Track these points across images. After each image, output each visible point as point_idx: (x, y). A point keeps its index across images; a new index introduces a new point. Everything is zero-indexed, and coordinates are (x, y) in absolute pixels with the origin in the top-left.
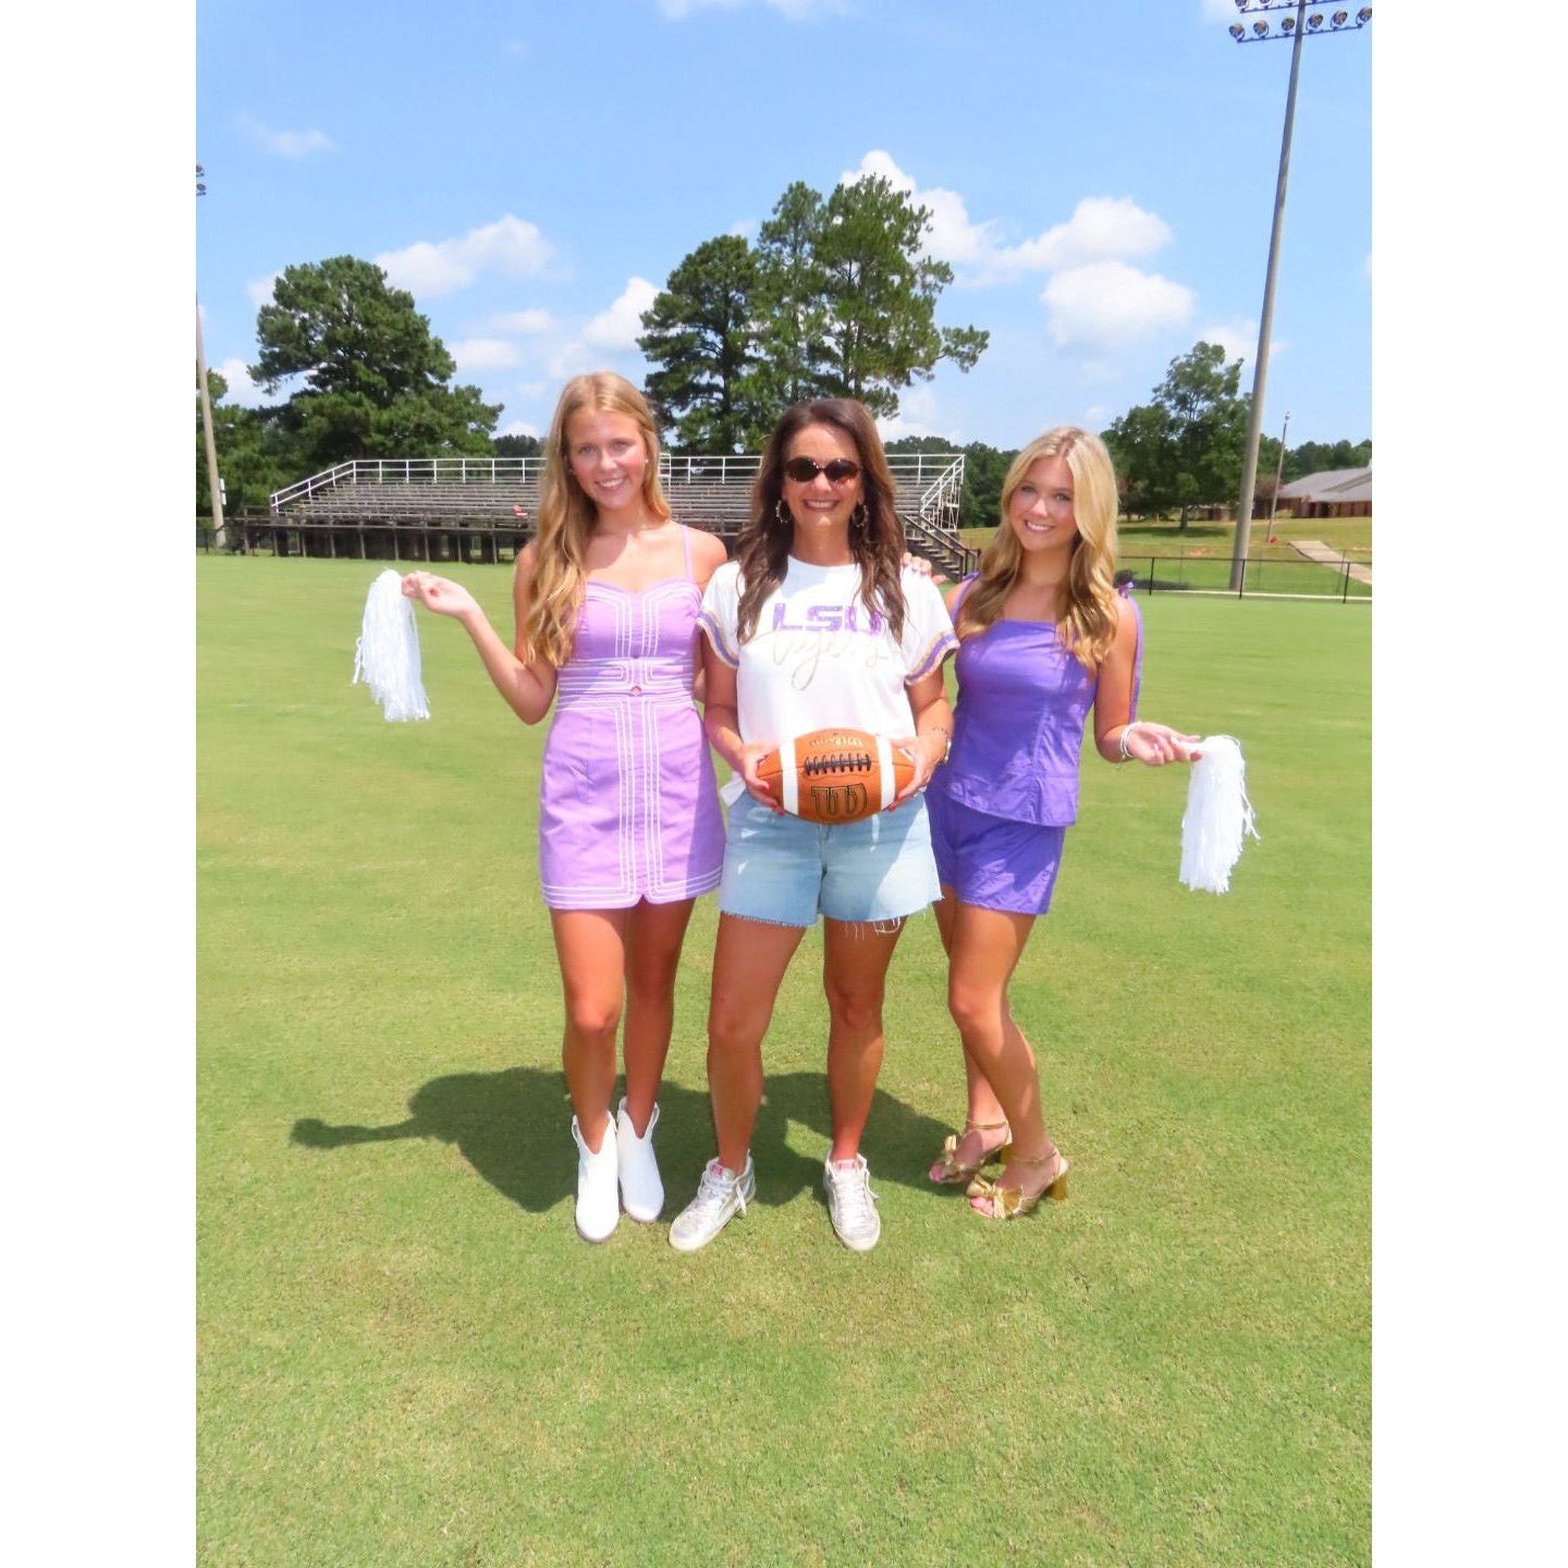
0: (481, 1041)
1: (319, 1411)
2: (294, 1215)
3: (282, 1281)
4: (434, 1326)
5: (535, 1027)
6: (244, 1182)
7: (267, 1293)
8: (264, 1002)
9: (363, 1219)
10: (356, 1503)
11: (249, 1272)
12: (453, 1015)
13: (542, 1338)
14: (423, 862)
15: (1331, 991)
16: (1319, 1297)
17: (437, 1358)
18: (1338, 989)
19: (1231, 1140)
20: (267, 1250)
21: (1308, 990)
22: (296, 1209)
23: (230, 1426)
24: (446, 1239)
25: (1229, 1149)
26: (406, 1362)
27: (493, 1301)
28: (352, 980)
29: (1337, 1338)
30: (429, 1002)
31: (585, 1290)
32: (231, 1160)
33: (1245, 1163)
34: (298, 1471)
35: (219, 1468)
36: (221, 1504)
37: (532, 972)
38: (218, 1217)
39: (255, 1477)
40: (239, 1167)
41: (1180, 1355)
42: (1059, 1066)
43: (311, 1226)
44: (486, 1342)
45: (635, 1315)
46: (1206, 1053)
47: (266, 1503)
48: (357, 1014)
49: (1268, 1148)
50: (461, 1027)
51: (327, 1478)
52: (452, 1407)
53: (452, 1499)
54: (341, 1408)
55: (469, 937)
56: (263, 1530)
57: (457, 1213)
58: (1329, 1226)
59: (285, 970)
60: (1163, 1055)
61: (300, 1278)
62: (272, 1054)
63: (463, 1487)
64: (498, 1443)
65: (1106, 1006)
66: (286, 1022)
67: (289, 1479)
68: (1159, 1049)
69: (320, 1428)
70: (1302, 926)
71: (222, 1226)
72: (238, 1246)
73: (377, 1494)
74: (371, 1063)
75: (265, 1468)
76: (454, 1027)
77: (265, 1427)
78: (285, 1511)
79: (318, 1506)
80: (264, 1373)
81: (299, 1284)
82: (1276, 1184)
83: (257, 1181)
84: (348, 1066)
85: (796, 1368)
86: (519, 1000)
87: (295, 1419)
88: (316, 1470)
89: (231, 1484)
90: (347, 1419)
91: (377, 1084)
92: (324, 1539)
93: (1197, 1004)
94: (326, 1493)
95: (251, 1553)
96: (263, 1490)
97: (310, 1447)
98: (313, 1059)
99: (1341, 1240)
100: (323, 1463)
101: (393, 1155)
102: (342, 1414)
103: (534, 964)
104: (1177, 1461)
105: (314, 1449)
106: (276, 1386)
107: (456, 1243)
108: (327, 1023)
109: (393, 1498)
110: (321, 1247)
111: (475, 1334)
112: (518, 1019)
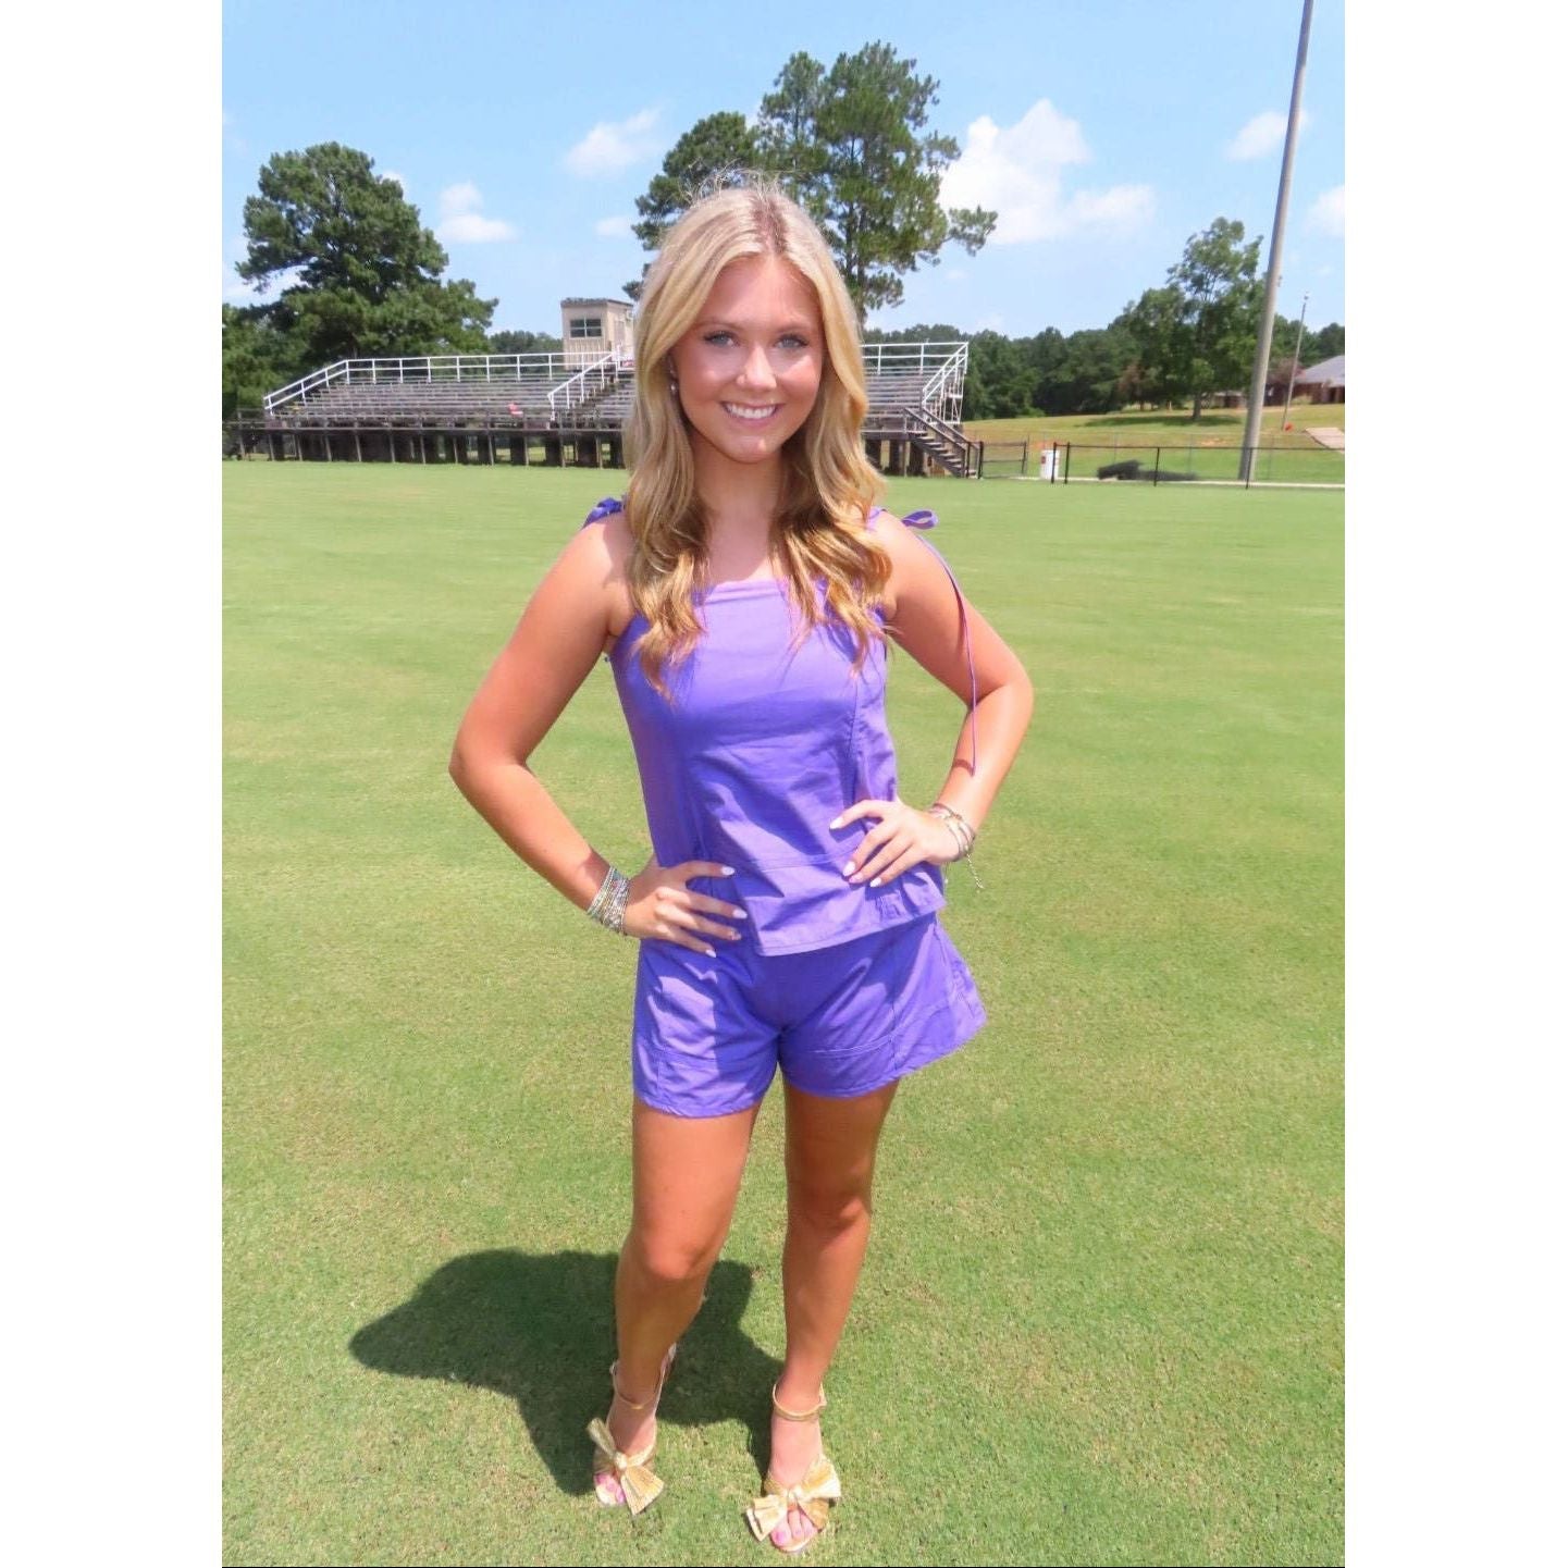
0: (426, 909)
1: (250, 1214)
2: (241, 1057)
4: (358, 1146)
9: (303, 1060)
10: (276, 1284)
12: (402, 888)
13: (453, 1156)
14: (388, 751)
15: (1243, 859)
16: (1165, 1119)
17: (359, 1171)
18: (1250, 857)
19: (1116, 990)
21: (1219, 858)
22: (243, 1052)
24: (375, 1076)
25: (1111, 996)
26: (331, 1175)
27: (414, 1125)
28: (310, 857)
29: (1174, 1152)
30: (381, 876)
31: (497, 1116)
33: (1122, 1009)
37: (480, 849)
41: (1027, 1167)
42: (966, 927)
43: (255, 1066)
44: (403, 1159)
45: (540, 1137)
46: (1109, 915)
48: (313, 887)
49: (1149, 997)
50: (409, 898)
51: (253, 1265)
52: (368, 1211)
53: (361, 1281)
54: (269, 1211)
57: (388, 1055)
58: (1189, 1062)
59: (249, 849)
60: (1068, 916)
61: (242, 1108)
63: (370, 1271)
64: (405, 1238)
65: (1023, 874)
68: (1064, 911)
69: (250, 1226)
73: (296, 1276)
74: (322, 930)
76: (401, 897)
79: (244, 1286)
81: (239, 1112)
82: (1148, 1026)
84: (300, 931)
86: (465, 874)
88: (243, 1259)
90: (274, 1219)
91: (325, 947)
92: (248, 1310)
93: (1109, 871)
94: (250, 1277)
97: (240, 1240)
98: (268, 926)
99: (1198, 1072)
100: (250, 1253)
101: (334, 1007)
102: (271, 1215)
104: (1007, 1251)
105: (244, 1243)
107: (384, 1079)
108: (285, 894)
109: (310, 1280)
110: (263, 1083)
111: (394, 1152)
112: (463, 890)
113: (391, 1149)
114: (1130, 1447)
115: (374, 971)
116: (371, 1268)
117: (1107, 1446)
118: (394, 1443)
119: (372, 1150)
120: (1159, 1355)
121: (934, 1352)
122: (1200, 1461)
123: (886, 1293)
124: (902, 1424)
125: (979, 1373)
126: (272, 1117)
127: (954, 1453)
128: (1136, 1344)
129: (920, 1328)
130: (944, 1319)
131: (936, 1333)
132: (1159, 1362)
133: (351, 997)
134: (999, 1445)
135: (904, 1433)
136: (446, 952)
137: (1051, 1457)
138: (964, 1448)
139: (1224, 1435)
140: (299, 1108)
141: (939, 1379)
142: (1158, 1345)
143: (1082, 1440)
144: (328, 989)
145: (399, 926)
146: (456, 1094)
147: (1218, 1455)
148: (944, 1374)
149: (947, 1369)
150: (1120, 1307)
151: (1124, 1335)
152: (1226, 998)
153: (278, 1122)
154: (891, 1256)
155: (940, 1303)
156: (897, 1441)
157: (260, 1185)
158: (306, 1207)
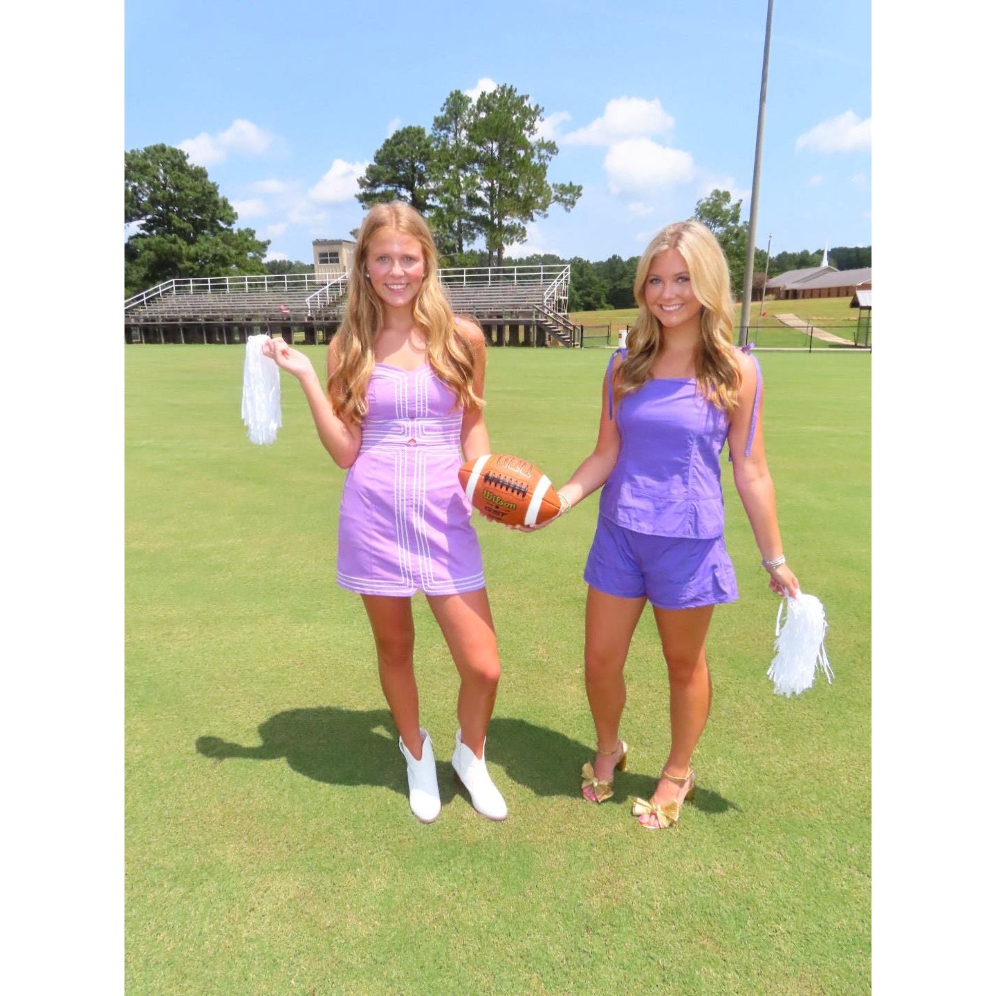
0: (289, 656)
1: (201, 908)
2: (174, 779)
3: (169, 823)
4: (273, 846)
5: (323, 645)
6: (138, 758)
7: (160, 832)
8: (141, 638)
9: (220, 778)
10: (231, 968)
11: (146, 819)
12: (268, 640)
13: (346, 850)
14: (240, 540)
16: (838, 792)
17: (277, 867)
20: (158, 803)
22: (175, 774)
23: (142, 923)
24: (277, 788)
26: (257, 872)
27: (312, 826)
28: (199, 621)
29: (852, 817)
30: (252, 633)
31: (372, 816)
33: (785, 709)
34: (191, 949)
35: (138, 951)
36: (141, 975)
39: (162, 955)
40: (134, 749)
41: (756, 835)
43: (186, 784)
44: (309, 856)
45: (405, 830)
46: (754, 640)
47: (171, 972)
48: (205, 643)
50: (275, 647)
51: (211, 953)
52: (290, 900)
53: (295, 961)
54: (216, 905)
55: (274, 589)
56: (171, 990)
57: (283, 771)
58: (840, 747)
59: (154, 616)
61: (182, 820)
62: (150, 672)
63: (302, 952)
64: (323, 921)
66: (158, 650)
67: (185, 955)
69: (203, 919)
70: (805, 556)
72: (138, 801)
73: (245, 960)
74: (217, 675)
75: (169, 949)
76: (269, 648)
77: (166, 922)
78: (185, 977)
79: (206, 971)
80: (163, 885)
81: (181, 824)
82: (804, 721)
83: (147, 757)
84: (202, 677)
85: (514, 859)
86: (312, 628)
87: (186, 915)
88: (203, 948)
89: (147, 961)
90: (221, 912)
91: (222, 689)
94: (211, 963)
96: (169, 963)
97: (197, 933)
98: (178, 674)
100: (207, 942)
101: (237, 735)
102: (218, 909)
103: (319, 604)
104: (760, 903)
105: (200, 933)
106: (171, 893)
108: (186, 649)
109: (256, 963)
110: (193, 799)
111: (301, 850)
112: (312, 640)
113: (299, 848)
115: (260, 705)
116: (301, 948)
119: (285, 849)
126: (204, 825)
133: (248, 727)
136: (309, 688)
140: (224, 817)
144: (230, 721)
145: (271, 670)
146: (339, 800)
153: (210, 830)
157: (205, 883)
158: (243, 900)
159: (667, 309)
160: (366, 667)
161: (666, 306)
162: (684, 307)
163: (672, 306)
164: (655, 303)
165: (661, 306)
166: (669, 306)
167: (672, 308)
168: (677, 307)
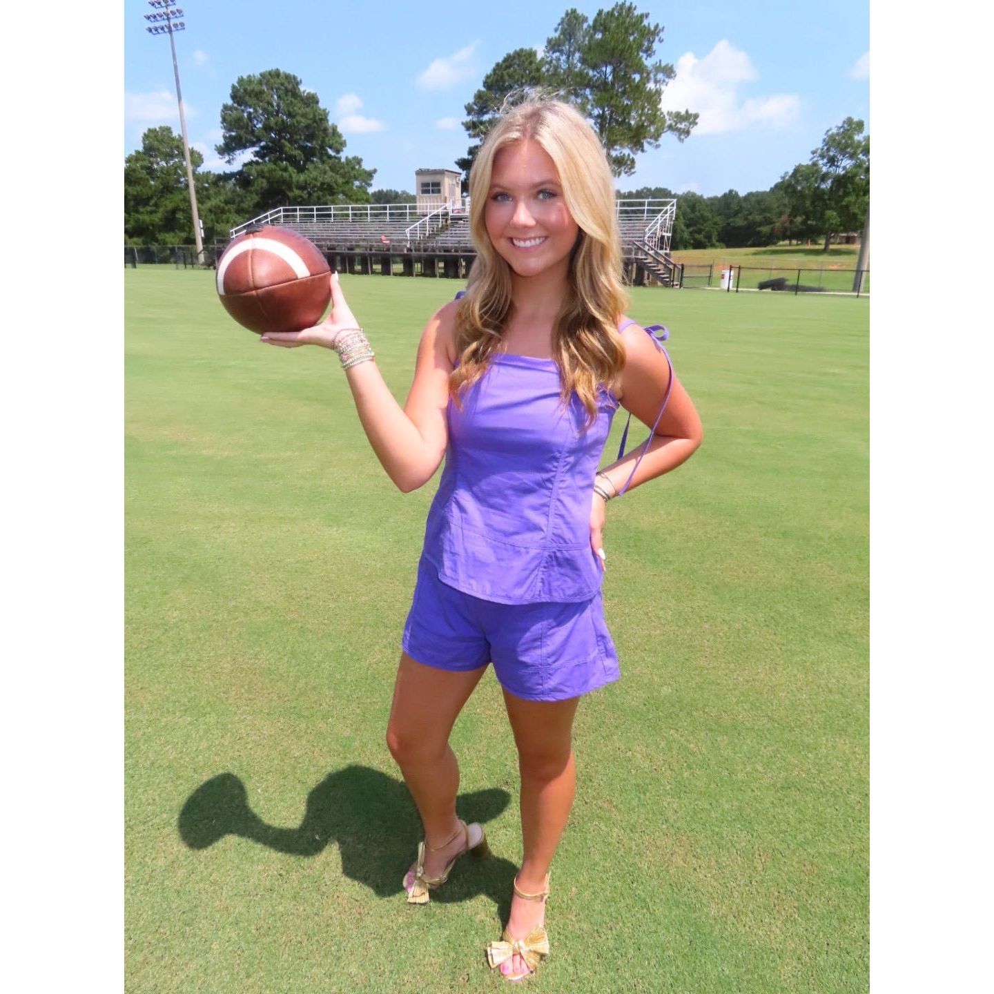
0: (315, 553)
1: (201, 732)
2: (199, 638)
3: (189, 670)
4: (267, 695)
6: (174, 620)
7: (181, 676)
12: (301, 539)
13: (324, 704)
15: (836, 539)
17: (267, 711)
18: (841, 538)
19: (746, 620)
20: (183, 655)
21: (820, 538)
23: (153, 737)
24: (279, 653)
25: (743, 625)
26: (250, 712)
27: (301, 684)
30: (289, 531)
31: (352, 681)
32: (169, 610)
33: (750, 633)
34: (187, 760)
35: (147, 756)
37: (351, 517)
38: (159, 637)
39: (165, 761)
43: (208, 643)
44: (293, 705)
45: (377, 695)
46: (745, 572)
47: (169, 773)
48: (247, 536)
49: (767, 626)
50: (304, 545)
51: (201, 764)
52: (271, 735)
53: (264, 777)
54: (212, 732)
55: (316, 496)
56: (166, 785)
57: (288, 641)
58: (790, 669)
60: (718, 573)
61: (199, 669)
62: (197, 556)
63: (270, 771)
64: (293, 752)
65: (690, 544)
66: (207, 539)
67: (182, 763)
68: (716, 569)
69: (201, 740)
71: (160, 643)
74: (251, 563)
75: (171, 757)
76: (300, 545)
77: (173, 738)
78: (179, 778)
79: (196, 776)
80: (175, 713)
81: (199, 672)
83: (181, 621)
84: (238, 563)
86: (340, 531)
87: (189, 736)
88: (196, 760)
89: (152, 764)
90: (215, 737)
91: (253, 573)
93: (748, 544)
94: (201, 771)
95: (159, 795)
96: (169, 767)
97: (195, 749)
98: (219, 559)
99: (795, 676)
102: (213, 735)
104: (664, 781)
105: (197, 750)
106: (181, 720)
107: (285, 656)
108: (230, 540)
110: (212, 654)
111: (288, 700)
112: (338, 542)
113: (287, 698)
114: (734, 907)
115: (282, 589)
116: (272, 769)
117: (720, 906)
118: (281, 875)
119: (275, 698)
120: (757, 852)
121: (614, 841)
122: (779, 919)
123: (586, 803)
124: (591, 884)
125: (641, 856)
126: (216, 675)
127: (622, 904)
128: (743, 844)
129: (606, 826)
130: (622, 821)
131: (616, 830)
132: (757, 857)
133: (267, 605)
134: (651, 901)
135: (592, 889)
136: (326, 579)
137: (684, 910)
138: (629, 901)
139: (796, 905)
140: (233, 670)
141: (615, 858)
142: (757, 845)
143: (704, 901)
144: (253, 599)
145: (297, 562)
146: (328, 667)
147: (791, 916)
148: (619, 855)
149: (621, 852)
150: (734, 820)
151: (735, 838)
152: (818, 629)
153: (220, 678)
154: (591, 780)
155: (619, 810)
156: (587, 894)
157: (208, 716)
158: (234, 731)
159: (522, 244)
160: (378, 566)
161: (520, 239)
162: (548, 242)
163: (530, 239)
164: (501, 236)
165: (511, 240)
166: (525, 240)
167: (528, 244)
168: (538, 241)
